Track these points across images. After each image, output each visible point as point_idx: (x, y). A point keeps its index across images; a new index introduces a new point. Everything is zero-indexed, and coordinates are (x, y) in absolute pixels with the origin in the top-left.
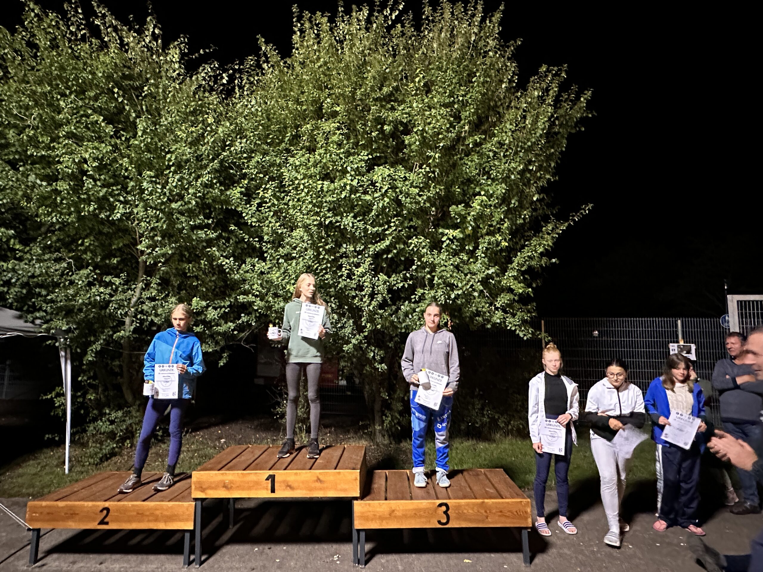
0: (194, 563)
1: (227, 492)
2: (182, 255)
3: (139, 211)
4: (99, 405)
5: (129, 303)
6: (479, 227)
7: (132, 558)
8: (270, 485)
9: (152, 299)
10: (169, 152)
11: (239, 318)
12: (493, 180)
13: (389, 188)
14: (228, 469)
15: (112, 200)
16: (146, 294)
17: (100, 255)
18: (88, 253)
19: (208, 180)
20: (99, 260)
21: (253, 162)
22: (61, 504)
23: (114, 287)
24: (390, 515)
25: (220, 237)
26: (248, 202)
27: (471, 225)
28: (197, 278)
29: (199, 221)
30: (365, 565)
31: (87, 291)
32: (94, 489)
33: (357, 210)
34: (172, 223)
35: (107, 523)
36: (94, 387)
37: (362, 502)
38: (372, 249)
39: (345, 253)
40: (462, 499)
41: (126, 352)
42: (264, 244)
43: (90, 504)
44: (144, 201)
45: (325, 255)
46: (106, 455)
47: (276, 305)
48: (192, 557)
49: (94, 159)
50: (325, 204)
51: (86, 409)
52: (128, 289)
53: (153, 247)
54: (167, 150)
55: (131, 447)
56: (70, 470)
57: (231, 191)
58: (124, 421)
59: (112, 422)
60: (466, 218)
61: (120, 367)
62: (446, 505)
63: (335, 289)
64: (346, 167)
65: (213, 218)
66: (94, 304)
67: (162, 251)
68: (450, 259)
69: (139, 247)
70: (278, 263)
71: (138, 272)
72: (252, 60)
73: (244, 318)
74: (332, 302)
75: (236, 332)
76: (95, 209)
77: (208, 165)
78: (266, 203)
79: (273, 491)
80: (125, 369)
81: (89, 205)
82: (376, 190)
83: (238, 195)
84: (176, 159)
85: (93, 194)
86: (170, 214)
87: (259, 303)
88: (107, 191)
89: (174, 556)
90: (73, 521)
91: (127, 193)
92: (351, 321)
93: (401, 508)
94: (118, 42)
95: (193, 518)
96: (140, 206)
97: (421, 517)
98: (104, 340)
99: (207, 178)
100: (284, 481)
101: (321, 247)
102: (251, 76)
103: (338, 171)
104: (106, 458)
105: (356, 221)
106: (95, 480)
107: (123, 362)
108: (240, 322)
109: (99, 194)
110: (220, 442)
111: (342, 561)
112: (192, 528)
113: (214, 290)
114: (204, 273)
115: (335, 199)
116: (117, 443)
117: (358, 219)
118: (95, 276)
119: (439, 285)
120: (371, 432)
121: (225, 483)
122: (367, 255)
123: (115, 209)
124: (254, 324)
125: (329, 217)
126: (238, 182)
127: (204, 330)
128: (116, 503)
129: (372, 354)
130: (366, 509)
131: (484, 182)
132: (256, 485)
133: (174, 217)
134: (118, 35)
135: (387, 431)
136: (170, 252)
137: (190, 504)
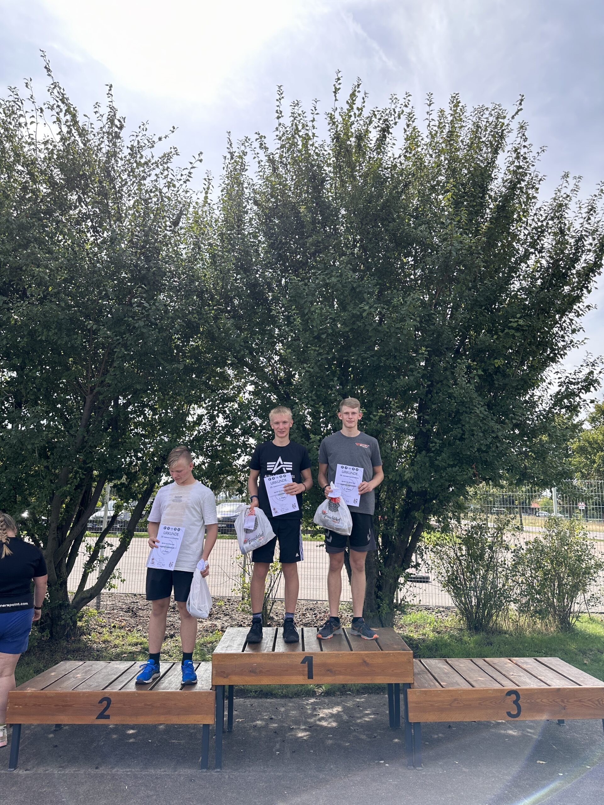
1: (255, 678)
8: (307, 669)
24: (450, 705)
35: (108, 717)
62: (516, 693)
79: (310, 676)
90: (65, 715)
95: (214, 710)
97: (486, 708)
100: (324, 665)
112: (213, 723)
121: (252, 668)
130: (421, 698)
132: (290, 668)
137: (210, 693)
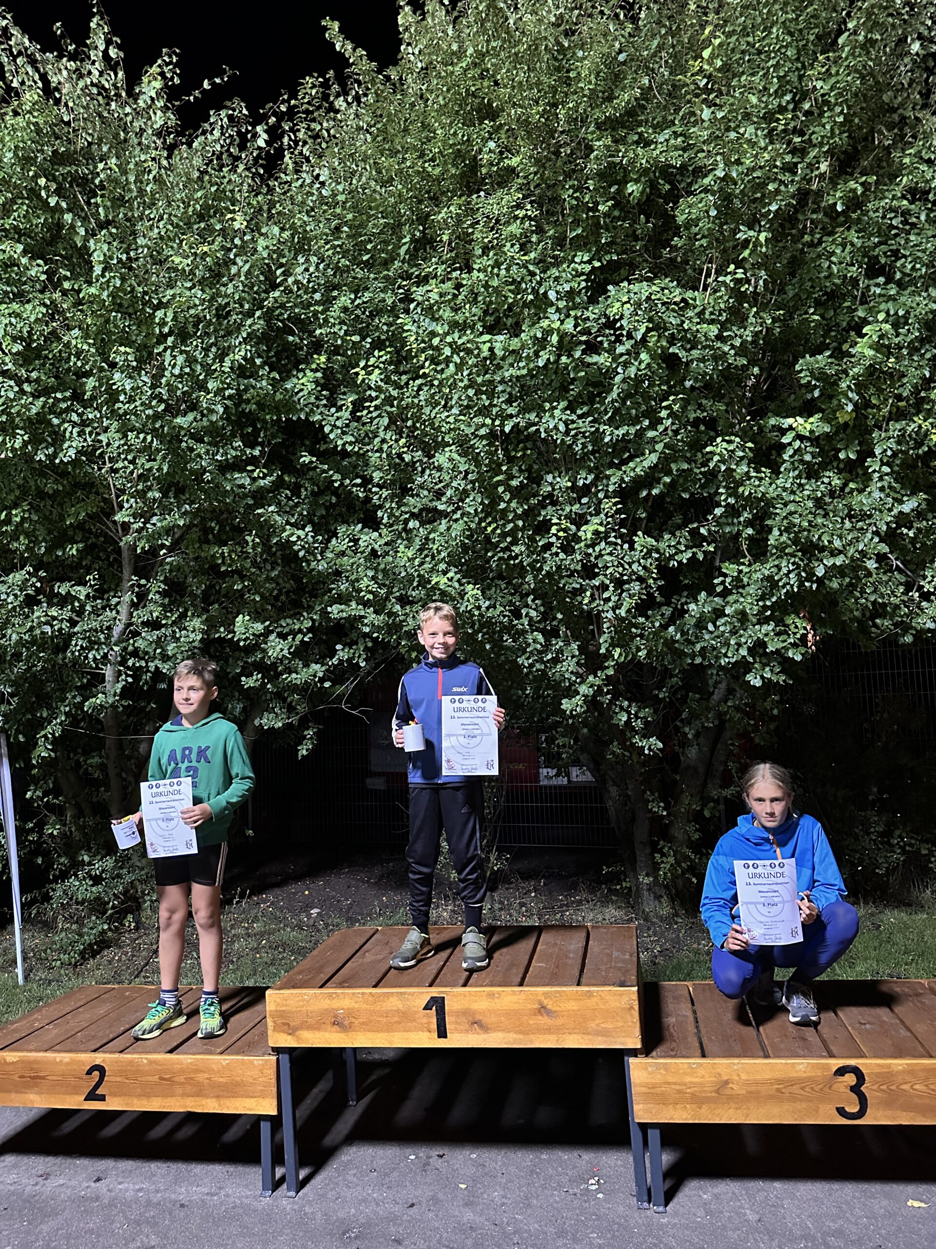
0: (285, 1186)
1: (342, 1035)
2: (206, 530)
3: (111, 438)
4: (70, 846)
5: (108, 637)
6: (868, 404)
7: (159, 1170)
8: (434, 1020)
9: (154, 625)
10: (160, 305)
11: (333, 653)
12: (901, 285)
13: (648, 330)
14: (341, 985)
15: (56, 421)
16: (141, 615)
17: (44, 540)
18: (22, 538)
19: (245, 358)
20: (43, 550)
21: (335, 312)
22: (11, 1056)
23: (77, 604)
24: (717, 1091)
25: (279, 484)
26: (332, 402)
27: (851, 400)
28: (240, 574)
29: (234, 453)
30: (666, 1205)
31: (27, 617)
32: (74, 1023)
33: (575, 390)
34: (179, 457)
35: (102, 1098)
36: (58, 811)
37: (649, 1060)
38: (615, 478)
39: (550, 495)
40: (896, 1057)
41: (111, 739)
42: (374, 490)
43: (66, 1057)
44: (120, 416)
45: (509, 502)
46: (90, 945)
47: (410, 620)
48: (279, 1172)
49: (14, 339)
50: (500, 388)
51: (46, 854)
52: (104, 608)
53: (145, 515)
54: (155, 302)
55: (137, 928)
56: (26, 978)
57: (295, 380)
58: (119, 876)
59: (97, 880)
60: (836, 384)
61: (103, 767)
62: (856, 1071)
63: (535, 577)
64: (546, 293)
65: (262, 444)
66: (41, 643)
67: (165, 523)
68: (801, 485)
69: (118, 517)
70: (405, 529)
71: (122, 572)
72: (314, 86)
73: (342, 653)
74: (527, 606)
75: (327, 684)
76: (25, 444)
77: (241, 325)
78: (371, 399)
79: (442, 1033)
80: (112, 772)
81: (14, 436)
82: (618, 340)
83: (311, 386)
84: (175, 319)
85: (18, 413)
86: (173, 440)
87: (371, 617)
88: (45, 403)
89: (240, 1169)
90: (37, 1093)
91: (86, 404)
92: (575, 646)
93: (744, 1077)
94: (40, 84)
95: (275, 1090)
96: (113, 428)
97: (793, 1098)
98: (66, 713)
99: (242, 353)
100: (465, 1013)
101: (499, 483)
102: (314, 120)
103: (526, 305)
104: (93, 950)
105: (574, 417)
106: (73, 1005)
107: (107, 759)
108: (335, 661)
109: (29, 410)
110: (309, 916)
111: (608, 1194)
112: (274, 1112)
113: (277, 598)
114: (254, 564)
115: (525, 372)
116: (110, 921)
117: (579, 412)
118: (38, 585)
119: (781, 549)
120: (630, 889)
121: (336, 1016)
122: (601, 495)
123: (64, 441)
124: (363, 664)
125: (511, 416)
126: (307, 361)
127: (263, 685)
128: (116, 1055)
129: (625, 719)
130: (658, 1078)
131: (878, 291)
132: (404, 1019)
133: (184, 444)
134: (37, 70)
135: (666, 887)
136: (181, 523)
137: (266, 1060)
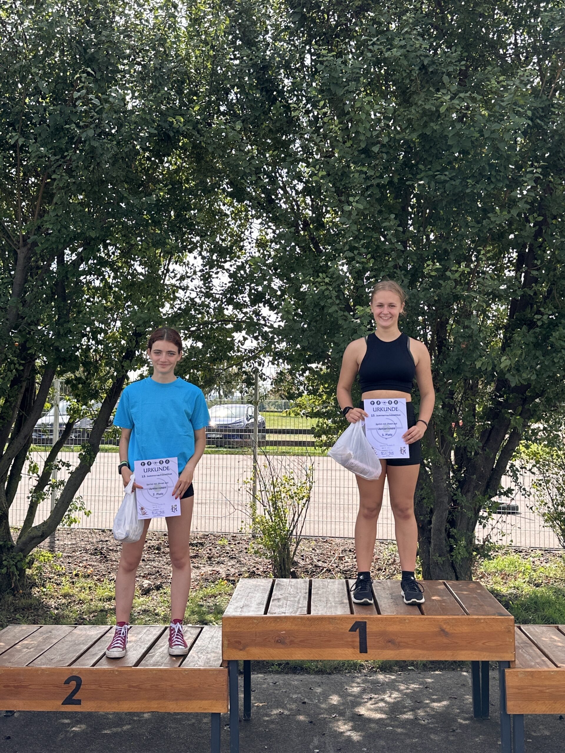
1: (283, 651)
8: (358, 639)
35: (78, 702)
79: (363, 649)
90: (19, 699)
95: (226, 693)
100: (383, 634)
112: (225, 711)
121: (279, 636)
132: (333, 638)
137: (220, 671)
